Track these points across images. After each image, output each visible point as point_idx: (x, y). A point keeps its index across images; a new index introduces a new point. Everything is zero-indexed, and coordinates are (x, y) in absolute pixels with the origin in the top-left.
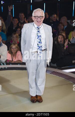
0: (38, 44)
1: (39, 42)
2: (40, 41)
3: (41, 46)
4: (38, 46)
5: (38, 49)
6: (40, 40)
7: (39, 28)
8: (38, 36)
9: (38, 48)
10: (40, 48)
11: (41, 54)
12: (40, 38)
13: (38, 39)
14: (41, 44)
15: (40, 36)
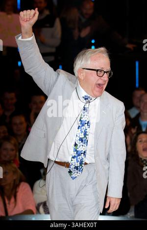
0: (76, 145)
1: (81, 140)
2: (83, 136)
3: (85, 152)
4: (76, 150)
5: (74, 157)
6: (85, 134)
8: (80, 120)
9: (75, 154)
10: (79, 155)
11: (78, 172)
12: (86, 129)
13: (80, 129)
14: (84, 145)
15: (86, 123)
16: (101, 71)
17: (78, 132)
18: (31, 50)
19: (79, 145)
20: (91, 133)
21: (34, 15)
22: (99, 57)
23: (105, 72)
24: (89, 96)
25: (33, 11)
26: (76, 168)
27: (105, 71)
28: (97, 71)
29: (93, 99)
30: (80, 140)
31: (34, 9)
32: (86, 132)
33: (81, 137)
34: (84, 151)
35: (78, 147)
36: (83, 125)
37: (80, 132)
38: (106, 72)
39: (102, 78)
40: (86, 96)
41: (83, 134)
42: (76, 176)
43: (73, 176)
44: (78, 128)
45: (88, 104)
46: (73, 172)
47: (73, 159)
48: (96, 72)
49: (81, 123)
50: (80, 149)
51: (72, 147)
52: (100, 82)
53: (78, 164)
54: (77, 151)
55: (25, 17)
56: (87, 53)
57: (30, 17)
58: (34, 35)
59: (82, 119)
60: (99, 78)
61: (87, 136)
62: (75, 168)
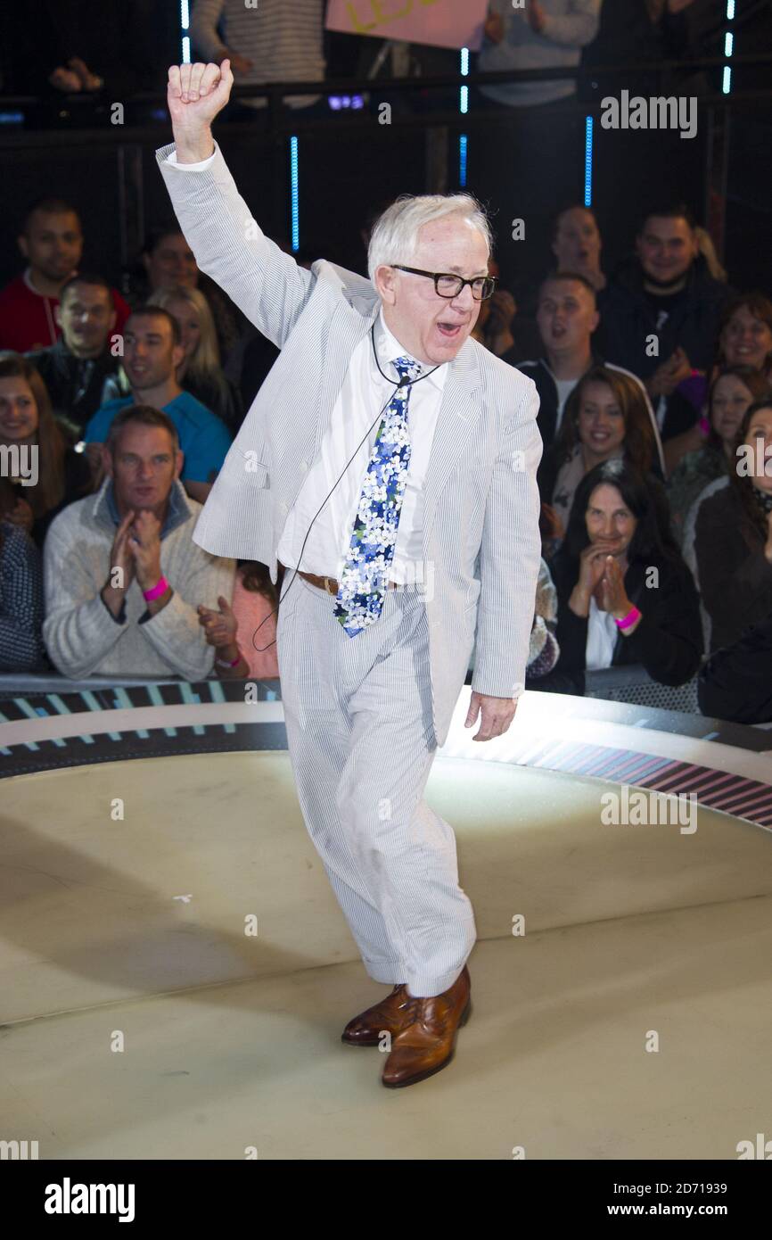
0: (358, 525)
1: (378, 508)
2: (384, 497)
3: (388, 550)
4: (359, 544)
5: (351, 565)
6: (392, 490)
7: (411, 373)
8: (378, 443)
9: (354, 554)
10: (368, 559)
11: (369, 613)
12: (396, 474)
13: (374, 474)
14: (386, 525)
15: (395, 454)
16: (451, 278)
17: (367, 483)
18: (209, 203)
19: (368, 527)
20: (414, 489)
21: (218, 81)
22: (449, 229)
23: (464, 282)
24: (411, 359)
25: (212, 67)
26: (361, 600)
27: (466, 277)
28: (437, 277)
29: (426, 369)
30: (371, 508)
31: (219, 64)
32: (395, 483)
33: (377, 498)
34: (385, 545)
35: (365, 532)
36: (385, 460)
37: (374, 482)
38: (471, 283)
39: (455, 302)
40: (400, 361)
41: (384, 489)
42: (362, 625)
43: (353, 624)
44: (369, 470)
45: (405, 389)
46: (351, 614)
47: (348, 571)
48: (432, 282)
49: (379, 453)
50: (372, 539)
51: (348, 532)
52: (450, 316)
53: (365, 589)
54: (362, 547)
55: (186, 87)
56: (408, 215)
57: (200, 87)
58: (218, 150)
59: (382, 440)
60: (443, 302)
61: (397, 497)
62: (355, 600)
